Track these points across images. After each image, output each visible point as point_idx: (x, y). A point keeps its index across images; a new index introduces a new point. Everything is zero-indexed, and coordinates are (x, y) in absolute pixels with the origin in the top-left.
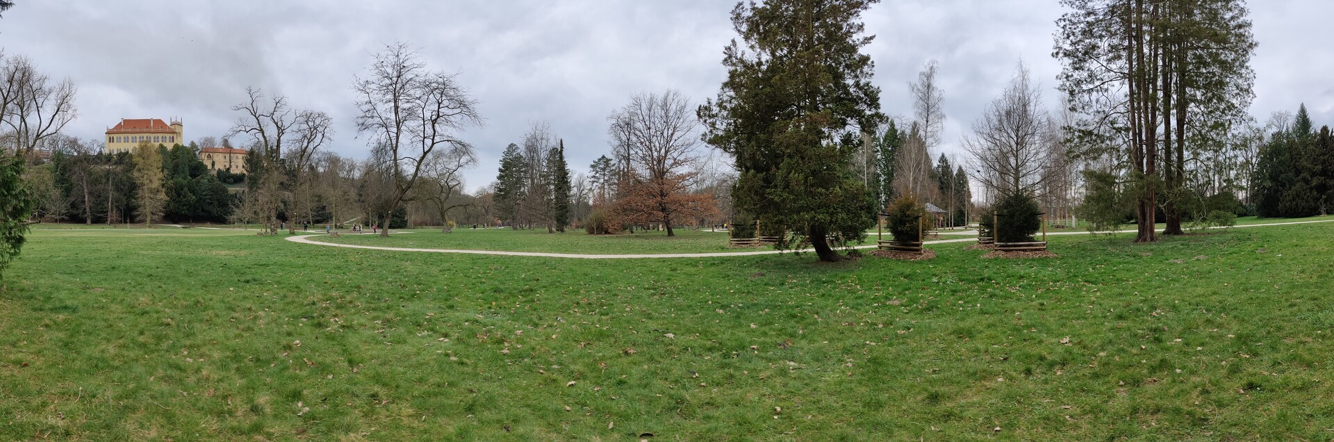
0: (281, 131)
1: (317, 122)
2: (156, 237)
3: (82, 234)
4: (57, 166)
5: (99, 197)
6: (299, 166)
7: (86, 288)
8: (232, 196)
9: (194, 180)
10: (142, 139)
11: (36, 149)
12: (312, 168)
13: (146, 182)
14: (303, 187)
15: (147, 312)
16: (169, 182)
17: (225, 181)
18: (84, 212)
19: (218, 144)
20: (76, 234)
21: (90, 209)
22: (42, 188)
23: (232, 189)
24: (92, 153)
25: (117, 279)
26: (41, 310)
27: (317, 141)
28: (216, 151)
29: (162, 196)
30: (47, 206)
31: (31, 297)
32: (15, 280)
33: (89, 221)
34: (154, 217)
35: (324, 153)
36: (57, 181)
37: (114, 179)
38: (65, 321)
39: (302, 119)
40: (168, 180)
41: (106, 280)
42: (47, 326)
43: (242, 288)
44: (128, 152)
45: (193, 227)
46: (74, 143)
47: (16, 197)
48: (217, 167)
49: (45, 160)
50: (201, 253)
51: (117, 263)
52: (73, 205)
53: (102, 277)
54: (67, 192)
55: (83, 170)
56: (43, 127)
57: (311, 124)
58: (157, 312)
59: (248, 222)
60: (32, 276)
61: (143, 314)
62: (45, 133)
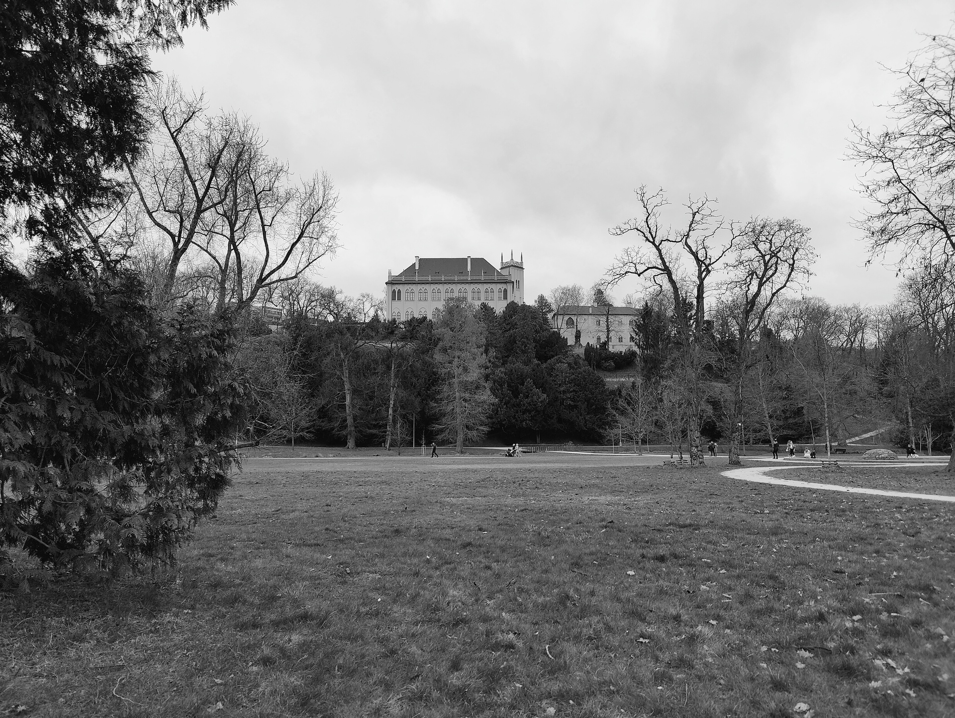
0: (704, 267)
1: (777, 241)
2: (475, 471)
3: (338, 467)
4: (295, 339)
5: (371, 398)
6: (741, 331)
7: (343, 576)
8: (612, 392)
9: (544, 365)
10: (449, 295)
11: (257, 304)
12: (767, 334)
13: (456, 371)
14: (752, 372)
15: (464, 621)
16: (497, 372)
17: (599, 367)
18: (343, 426)
19: (587, 299)
20: (326, 468)
21: (355, 419)
22: (265, 379)
23: (613, 381)
24: (361, 318)
25: (405, 554)
26: (255, 626)
27: (779, 279)
28: (583, 312)
29: (486, 396)
30: (273, 414)
31: (233, 601)
32: (200, 564)
33: (351, 443)
34: (470, 434)
35: (793, 302)
36: (293, 368)
37: (400, 366)
38: (304, 646)
39: (745, 241)
40: (496, 366)
41: (382, 556)
42: (266, 661)
43: (653, 571)
44: (425, 318)
45: (543, 449)
46: (328, 297)
47: (215, 398)
48: (584, 342)
49: (273, 328)
50: (561, 499)
51: (405, 521)
52: (323, 413)
53: (376, 550)
54: (313, 387)
55: (345, 348)
56: (272, 265)
57: (764, 247)
58: (485, 619)
59: (644, 442)
60: (238, 554)
61: (456, 624)
62: (274, 277)
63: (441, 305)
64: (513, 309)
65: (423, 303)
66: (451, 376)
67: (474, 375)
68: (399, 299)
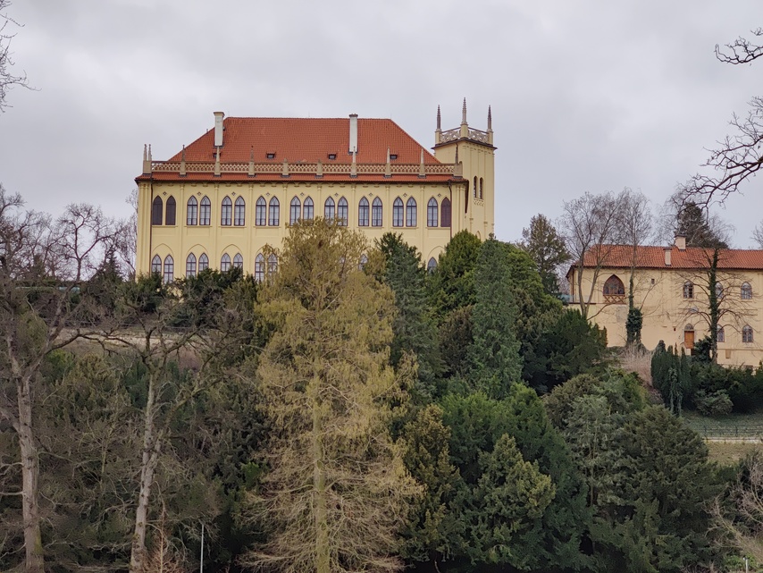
10: (302, 214)
19: (657, 229)
23: (727, 444)
28: (646, 262)
48: (649, 339)
55: (23, 350)
63: (277, 238)
64: (465, 250)
65: (232, 234)
66: (300, 423)
67: (362, 420)
68: (171, 221)
